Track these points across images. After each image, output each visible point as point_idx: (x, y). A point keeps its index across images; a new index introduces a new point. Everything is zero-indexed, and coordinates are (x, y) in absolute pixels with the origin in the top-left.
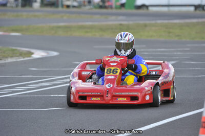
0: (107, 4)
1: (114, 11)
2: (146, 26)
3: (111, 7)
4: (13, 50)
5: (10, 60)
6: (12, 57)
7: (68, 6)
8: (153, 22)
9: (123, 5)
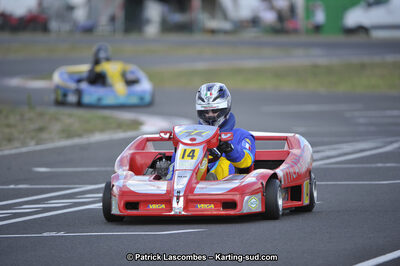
0: (289, 25)
1: (303, 38)
2: (363, 66)
3: (295, 31)
4: (105, 118)
5: (98, 137)
6: (102, 130)
7: (213, 32)
8: (377, 59)
9: (318, 29)
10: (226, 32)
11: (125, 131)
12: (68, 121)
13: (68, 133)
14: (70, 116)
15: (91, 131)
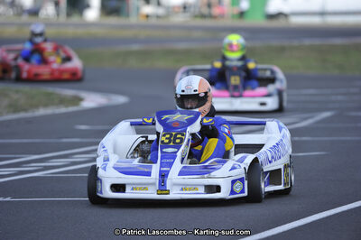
4: (50, 94)
5: (42, 112)
9: (242, 14)
10: (158, 17)
11: (67, 106)
12: (15, 97)
13: (15, 108)
14: (17, 92)
15: (37, 107)
